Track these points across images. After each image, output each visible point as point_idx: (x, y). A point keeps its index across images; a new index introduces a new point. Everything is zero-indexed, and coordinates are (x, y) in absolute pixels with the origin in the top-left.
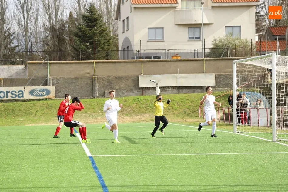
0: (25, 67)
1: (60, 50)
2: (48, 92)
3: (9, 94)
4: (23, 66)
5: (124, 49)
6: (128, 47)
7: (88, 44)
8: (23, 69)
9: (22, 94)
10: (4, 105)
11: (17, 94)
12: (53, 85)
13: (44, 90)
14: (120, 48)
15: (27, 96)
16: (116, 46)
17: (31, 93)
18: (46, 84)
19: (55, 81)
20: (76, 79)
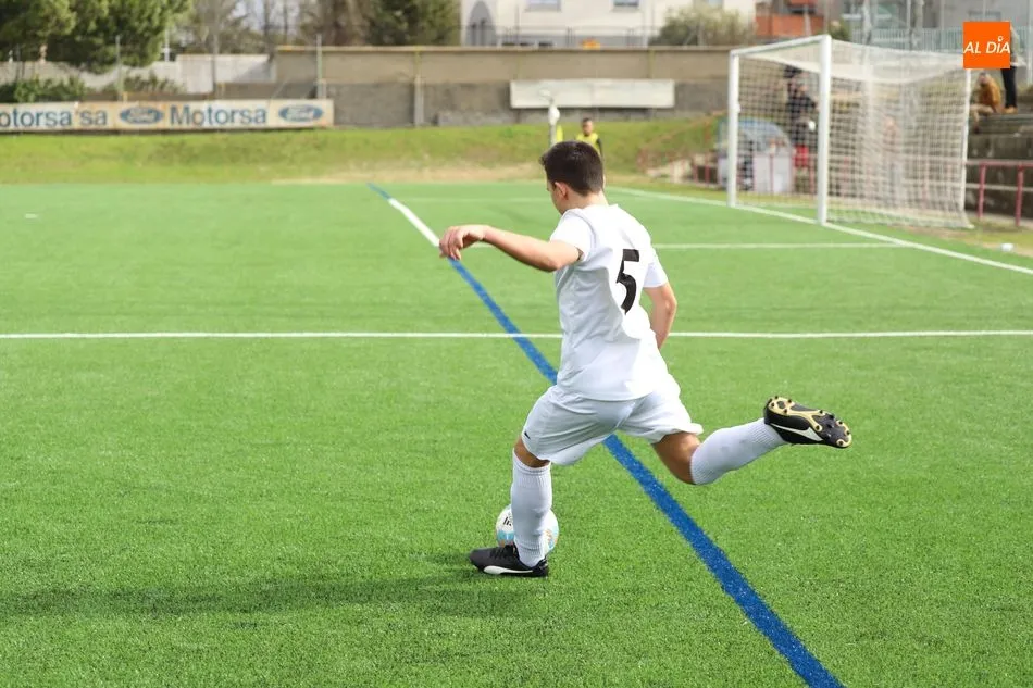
0: (270, 60)
1: (337, 26)
2: (318, 114)
3: (237, 117)
4: (262, 59)
5: (473, 27)
6: (483, 22)
7: (399, 13)
8: (264, 64)
9: (264, 115)
10: (226, 140)
11: (253, 116)
12: (329, 97)
13: (309, 109)
14: (465, 21)
15: (273, 121)
16: (458, 18)
17: (283, 113)
18: (313, 95)
19: (333, 91)
20: (378, 86)
